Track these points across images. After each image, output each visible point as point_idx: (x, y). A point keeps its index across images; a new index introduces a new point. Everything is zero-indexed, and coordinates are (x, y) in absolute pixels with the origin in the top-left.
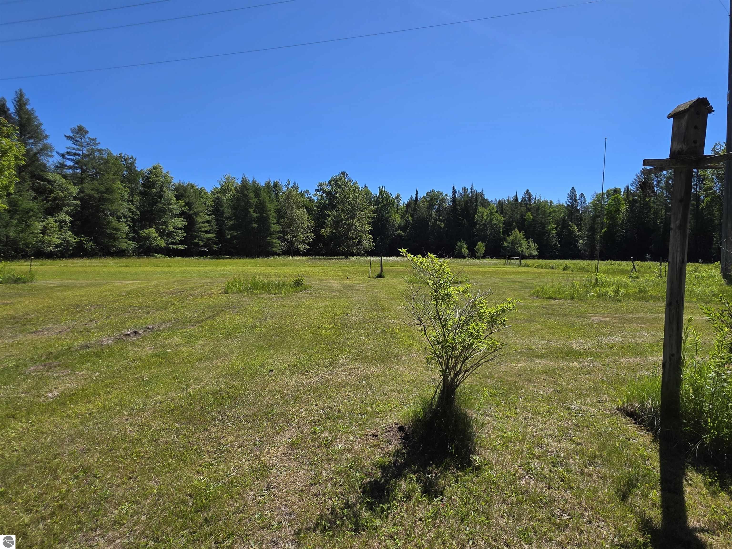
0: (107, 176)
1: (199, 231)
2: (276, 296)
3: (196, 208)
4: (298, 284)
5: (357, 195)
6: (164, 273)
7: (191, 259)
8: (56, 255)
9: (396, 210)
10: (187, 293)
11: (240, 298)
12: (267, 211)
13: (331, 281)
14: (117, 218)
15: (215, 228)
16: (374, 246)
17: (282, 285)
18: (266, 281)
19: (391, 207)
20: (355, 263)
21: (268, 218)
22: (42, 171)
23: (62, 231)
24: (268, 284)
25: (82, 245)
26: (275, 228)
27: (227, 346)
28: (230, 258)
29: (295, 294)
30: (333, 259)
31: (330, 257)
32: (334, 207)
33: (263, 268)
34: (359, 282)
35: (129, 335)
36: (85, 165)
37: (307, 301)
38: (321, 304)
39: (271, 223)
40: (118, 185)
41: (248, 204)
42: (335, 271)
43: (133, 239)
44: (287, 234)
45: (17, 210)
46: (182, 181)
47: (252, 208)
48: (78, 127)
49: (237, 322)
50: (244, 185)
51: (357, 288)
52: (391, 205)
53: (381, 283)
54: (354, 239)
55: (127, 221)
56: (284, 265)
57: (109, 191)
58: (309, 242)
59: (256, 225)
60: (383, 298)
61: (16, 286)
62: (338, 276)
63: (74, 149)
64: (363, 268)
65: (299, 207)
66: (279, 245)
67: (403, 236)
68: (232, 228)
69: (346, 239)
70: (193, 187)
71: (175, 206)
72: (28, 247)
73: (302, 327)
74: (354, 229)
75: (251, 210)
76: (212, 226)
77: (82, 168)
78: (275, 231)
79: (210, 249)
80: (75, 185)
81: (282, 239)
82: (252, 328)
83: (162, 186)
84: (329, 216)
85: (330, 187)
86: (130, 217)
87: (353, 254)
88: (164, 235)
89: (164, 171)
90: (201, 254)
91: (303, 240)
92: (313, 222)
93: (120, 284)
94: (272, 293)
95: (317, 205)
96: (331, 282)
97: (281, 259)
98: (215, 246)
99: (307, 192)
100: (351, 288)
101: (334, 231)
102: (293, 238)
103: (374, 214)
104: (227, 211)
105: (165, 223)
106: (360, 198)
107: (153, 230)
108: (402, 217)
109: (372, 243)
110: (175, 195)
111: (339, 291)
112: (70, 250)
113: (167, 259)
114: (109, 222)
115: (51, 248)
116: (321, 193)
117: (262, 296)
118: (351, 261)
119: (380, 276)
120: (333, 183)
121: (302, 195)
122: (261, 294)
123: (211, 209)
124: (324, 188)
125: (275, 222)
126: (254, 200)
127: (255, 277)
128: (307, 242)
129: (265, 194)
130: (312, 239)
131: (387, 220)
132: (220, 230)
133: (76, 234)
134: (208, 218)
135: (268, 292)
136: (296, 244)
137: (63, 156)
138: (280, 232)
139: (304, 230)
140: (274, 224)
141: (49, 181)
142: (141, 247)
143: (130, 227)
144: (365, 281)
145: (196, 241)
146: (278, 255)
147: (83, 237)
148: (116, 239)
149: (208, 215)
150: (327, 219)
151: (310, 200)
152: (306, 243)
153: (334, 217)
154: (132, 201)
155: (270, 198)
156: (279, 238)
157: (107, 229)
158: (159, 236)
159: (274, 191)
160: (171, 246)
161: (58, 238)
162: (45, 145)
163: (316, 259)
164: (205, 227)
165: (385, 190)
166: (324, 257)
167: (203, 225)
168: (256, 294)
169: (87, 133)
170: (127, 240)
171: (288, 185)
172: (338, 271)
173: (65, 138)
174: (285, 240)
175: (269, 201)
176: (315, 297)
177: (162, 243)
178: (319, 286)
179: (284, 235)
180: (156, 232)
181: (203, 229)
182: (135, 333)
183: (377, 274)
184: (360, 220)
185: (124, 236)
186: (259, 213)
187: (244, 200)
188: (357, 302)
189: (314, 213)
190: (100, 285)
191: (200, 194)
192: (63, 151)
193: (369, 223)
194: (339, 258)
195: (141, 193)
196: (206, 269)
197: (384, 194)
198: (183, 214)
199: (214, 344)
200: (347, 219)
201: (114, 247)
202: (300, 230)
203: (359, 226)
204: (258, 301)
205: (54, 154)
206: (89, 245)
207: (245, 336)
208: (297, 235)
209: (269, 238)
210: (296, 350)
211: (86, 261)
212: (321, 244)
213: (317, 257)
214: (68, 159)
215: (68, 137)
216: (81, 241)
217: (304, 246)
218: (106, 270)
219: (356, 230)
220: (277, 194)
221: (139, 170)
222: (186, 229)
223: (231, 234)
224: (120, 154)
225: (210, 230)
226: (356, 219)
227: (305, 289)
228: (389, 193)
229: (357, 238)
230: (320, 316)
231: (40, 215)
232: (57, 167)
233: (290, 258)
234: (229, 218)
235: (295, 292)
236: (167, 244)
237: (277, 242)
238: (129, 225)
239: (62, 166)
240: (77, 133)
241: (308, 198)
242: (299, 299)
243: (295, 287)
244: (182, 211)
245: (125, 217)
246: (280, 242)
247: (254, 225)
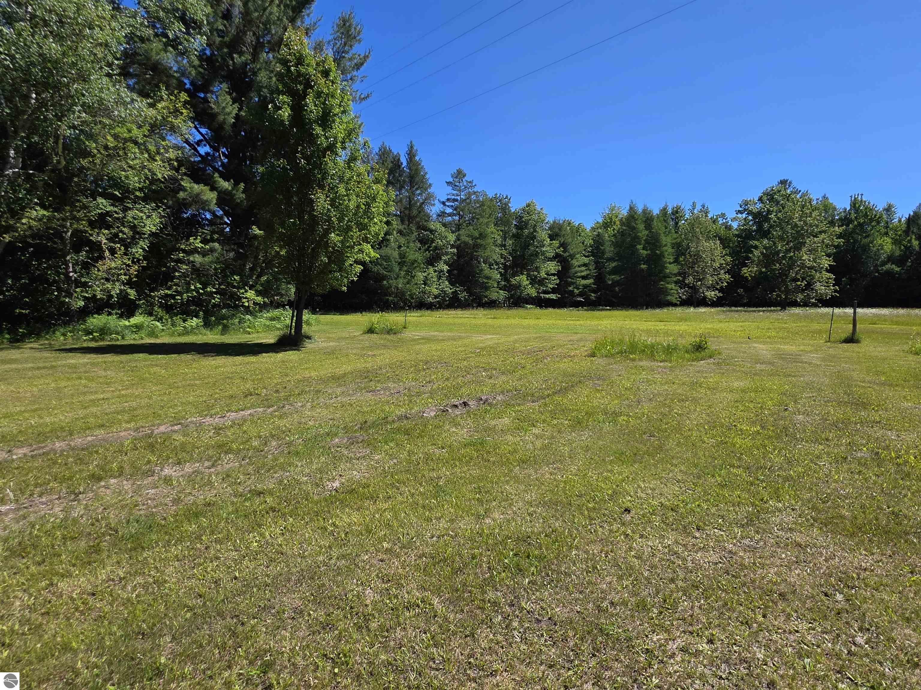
0: (481, 220)
1: (574, 277)
2: (662, 364)
3: (572, 249)
4: (699, 348)
5: (808, 211)
6: (529, 327)
7: (564, 311)
8: (435, 306)
9: (883, 230)
10: (544, 353)
11: (609, 364)
12: (660, 246)
13: (756, 345)
14: (490, 265)
15: (594, 272)
16: (836, 291)
17: (672, 349)
18: (650, 341)
19: (873, 226)
20: (799, 318)
21: (662, 255)
22: (426, 221)
23: (441, 281)
24: (652, 346)
25: (456, 295)
26: (673, 268)
27: (570, 442)
28: (610, 310)
29: (693, 363)
30: (759, 311)
31: (754, 309)
32: (764, 234)
33: (650, 323)
34: (809, 348)
35: (456, 406)
36: (462, 210)
37: (711, 377)
38: (736, 384)
39: (665, 262)
40: (492, 228)
41: (636, 239)
42: (763, 329)
43: (503, 288)
44: (688, 277)
45: (405, 262)
46: (558, 218)
47: (640, 244)
48: (457, 171)
49: (595, 403)
50: (632, 216)
51: (804, 358)
52: (874, 223)
53: (853, 352)
54: (798, 280)
55: (499, 268)
56: (681, 320)
57: (482, 236)
58: (722, 287)
59: (645, 266)
60: (864, 382)
61: (388, 337)
62: (769, 337)
63: (453, 195)
64: (816, 326)
65: (708, 239)
66: (676, 292)
67: (900, 273)
68: (614, 271)
69: (784, 281)
70: (570, 223)
71: (548, 248)
72: (413, 298)
73: (697, 425)
74: (798, 266)
75: (639, 247)
76: (590, 270)
77: (459, 214)
78: (671, 273)
79: (587, 298)
80: (453, 232)
81: (682, 284)
82: (616, 415)
83: (535, 225)
84: (756, 247)
85: (759, 205)
86: (502, 264)
87: (795, 304)
88: (536, 282)
89: (538, 208)
90: (576, 305)
91: (712, 284)
92: (729, 259)
93: (480, 338)
94: (657, 360)
95: (737, 233)
96: (755, 347)
97: (679, 311)
98: (593, 295)
99: (723, 215)
100: (794, 359)
101: (764, 270)
102: (696, 282)
103: (839, 240)
104: (609, 250)
105: (537, 269)
106: (813, 215)
107: (524, 277)
108: (895, 242)
109: (833, 286)
110: (549, 234)
111: (770, 363)
112: (447, 301)
113: (538, 311)
114: (482, 270)
115: (430, 299)
116: (744, 216)
117: (641, 364)
118: (793, 315)
119: (851, 340)
120: (765, 198)
121: (714, 221)
122: (640, 360)
123: (589, 249)
124: (751, 208)
125: (672, 261)
126: (643, 233)
127: (635, 336)
128: (718, 287)
129: (660, 224)
130: (727, 282)
131: (865, 248)
132: (600, 274)
133: (452, 283)
134: (586, 260)
135: (652, 357)
136: (701, 291)
137: (444, 203)
138: (679, 274)
139: (715, 270)
140: (670, 263)
141: (431, 231)
142: (512, 296)
143: (501, 275)
144: (820, 347)
145: (571, 288)
146: (675, 305)
147: (458, 287)
148: (487, 288)
149: (586, 256)
150: (752, 252)
151: (726, 228)
152: (717, 289)
153: (765, 248)
154: (504, 246)
155: (666, 228)
156: (676, 283)
157: (479, 277)
158: (530, 284)
159: (673, 219)
160: (542, 295)
161: (436, 288)
162: (429, 194)
163: (732, 311)
164: (582, 271)
165: (864, 199)
166: (746, 309)
167: (580, 269)
168: (633, 360)
169: (464, 176)
170: (498, 290)
171: (694, 209)
172: (769, 329)
173: (446, 184)
174: (686, 285)
175: (664, 233)
176: (727, 370)
177: (532, 292)
178: (734, 353)
179: (684, 278)
180: (527, 279)
181: (579, 274)
182: (465, 404)
183: (844, 336)
184: (812, 251)
185: (496, 286)
186: (650, 249)
187: (630, 234)
188: (807, 384)
189: (731, 245)
190: (460, 338)
191: (577, 231)
192: (444, 199)
193: (828, 255)
194: (771, 311)
195: (514, 236)
196: (578, 323)
197: (859, 206)
198: (557, 257)
199: (553, 437)
200: (788, 251)
201: (486, 297)
202: (710, 271)
203: (809, 260)
204: (633, 371)
205: (436, 202)
206: (463, 295)
207: (601, 429)
208: (703, 278)
209: (662, 283)
210: (681, 471)
211: (459, 312)
212: (742, 290)
213: (733, 308)
214: (448, 206)
215: (448, 183)
216: (456, 291)
217: (713, 293)
218: (474, 321)
219: (803, 266)
220: (677, 223)
221: (513, 211)
222: (560, 274)
223: (613, 279)
224: (495, 195)
225: (588, 275)
226: (804, 249)
227: (710, 357)
228: (872, 204)
229: (803, 279)
230: (732, 407)
231: (422, 265)
232: (439, 215)
233: (692, 309)
234: (609, 260)
235: (693, 361)
236: (538, 292)
237: (674, 288)
238: (500, 273)
239: (442, 214)
240: (456, 178)
241: (723, 224)
242: (699, 372)
243: (693, 352)
244: (556, 253)
245: (497, 264)
246: (677, 288)
247: (643, 266)
